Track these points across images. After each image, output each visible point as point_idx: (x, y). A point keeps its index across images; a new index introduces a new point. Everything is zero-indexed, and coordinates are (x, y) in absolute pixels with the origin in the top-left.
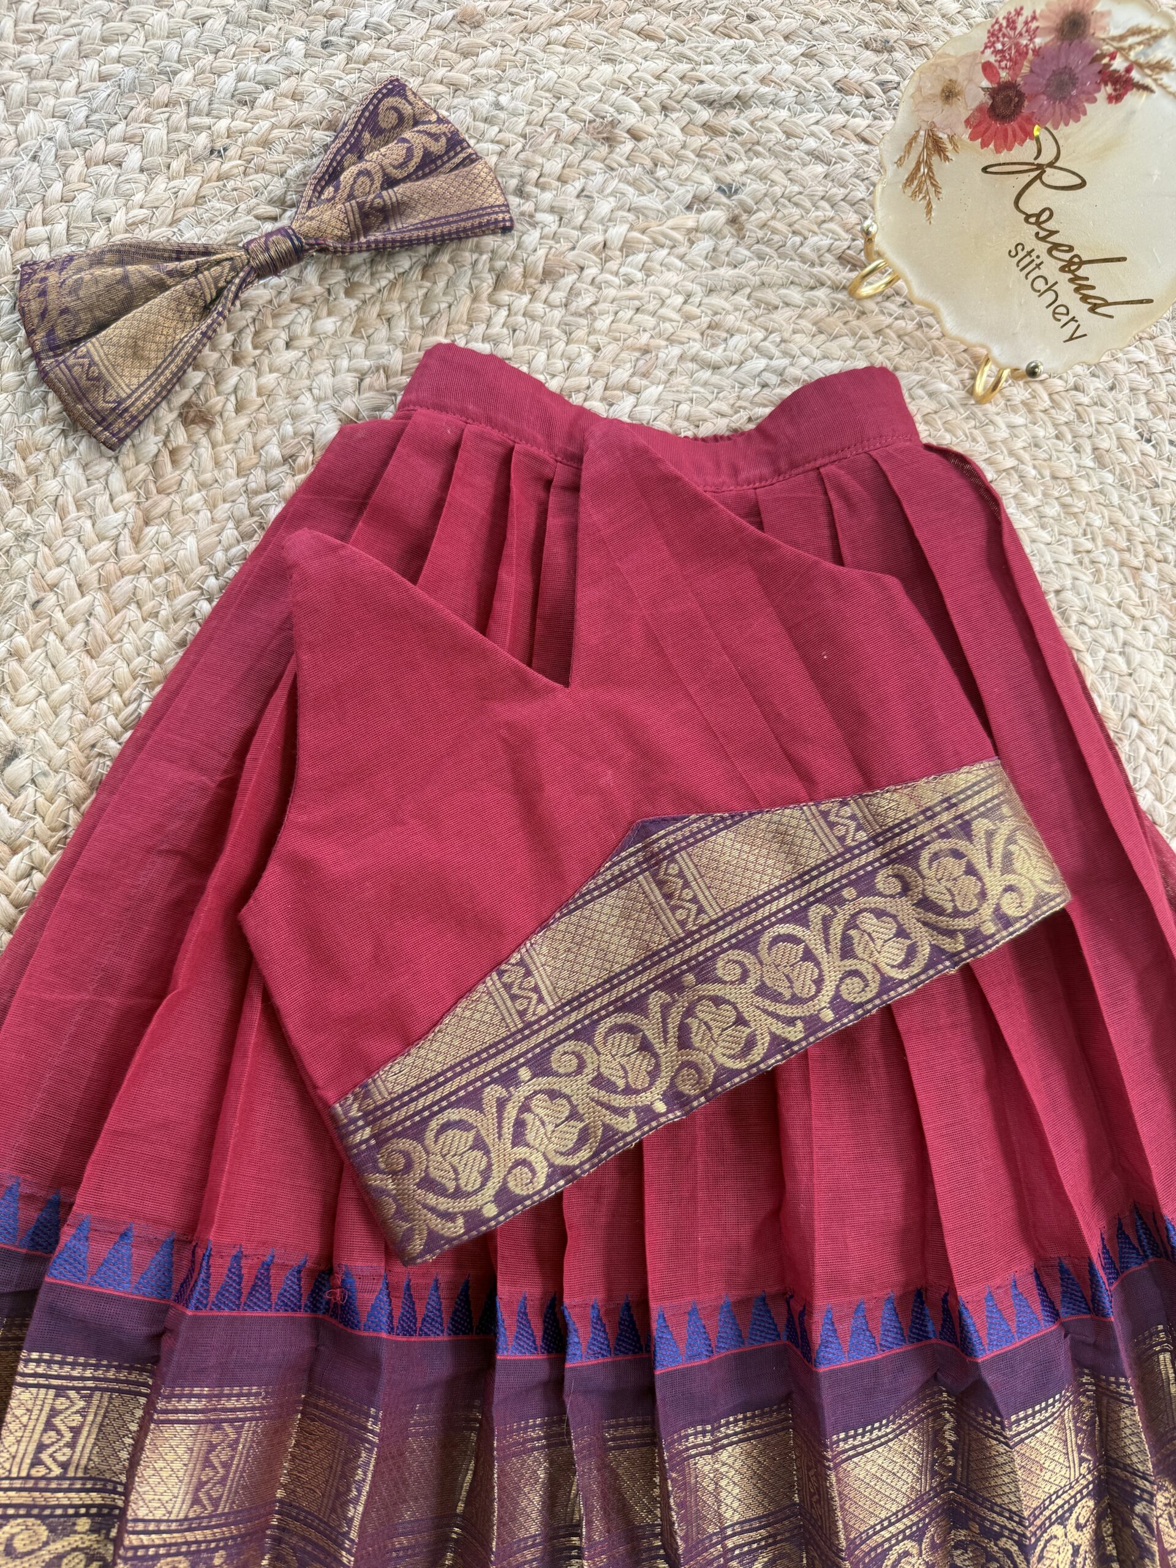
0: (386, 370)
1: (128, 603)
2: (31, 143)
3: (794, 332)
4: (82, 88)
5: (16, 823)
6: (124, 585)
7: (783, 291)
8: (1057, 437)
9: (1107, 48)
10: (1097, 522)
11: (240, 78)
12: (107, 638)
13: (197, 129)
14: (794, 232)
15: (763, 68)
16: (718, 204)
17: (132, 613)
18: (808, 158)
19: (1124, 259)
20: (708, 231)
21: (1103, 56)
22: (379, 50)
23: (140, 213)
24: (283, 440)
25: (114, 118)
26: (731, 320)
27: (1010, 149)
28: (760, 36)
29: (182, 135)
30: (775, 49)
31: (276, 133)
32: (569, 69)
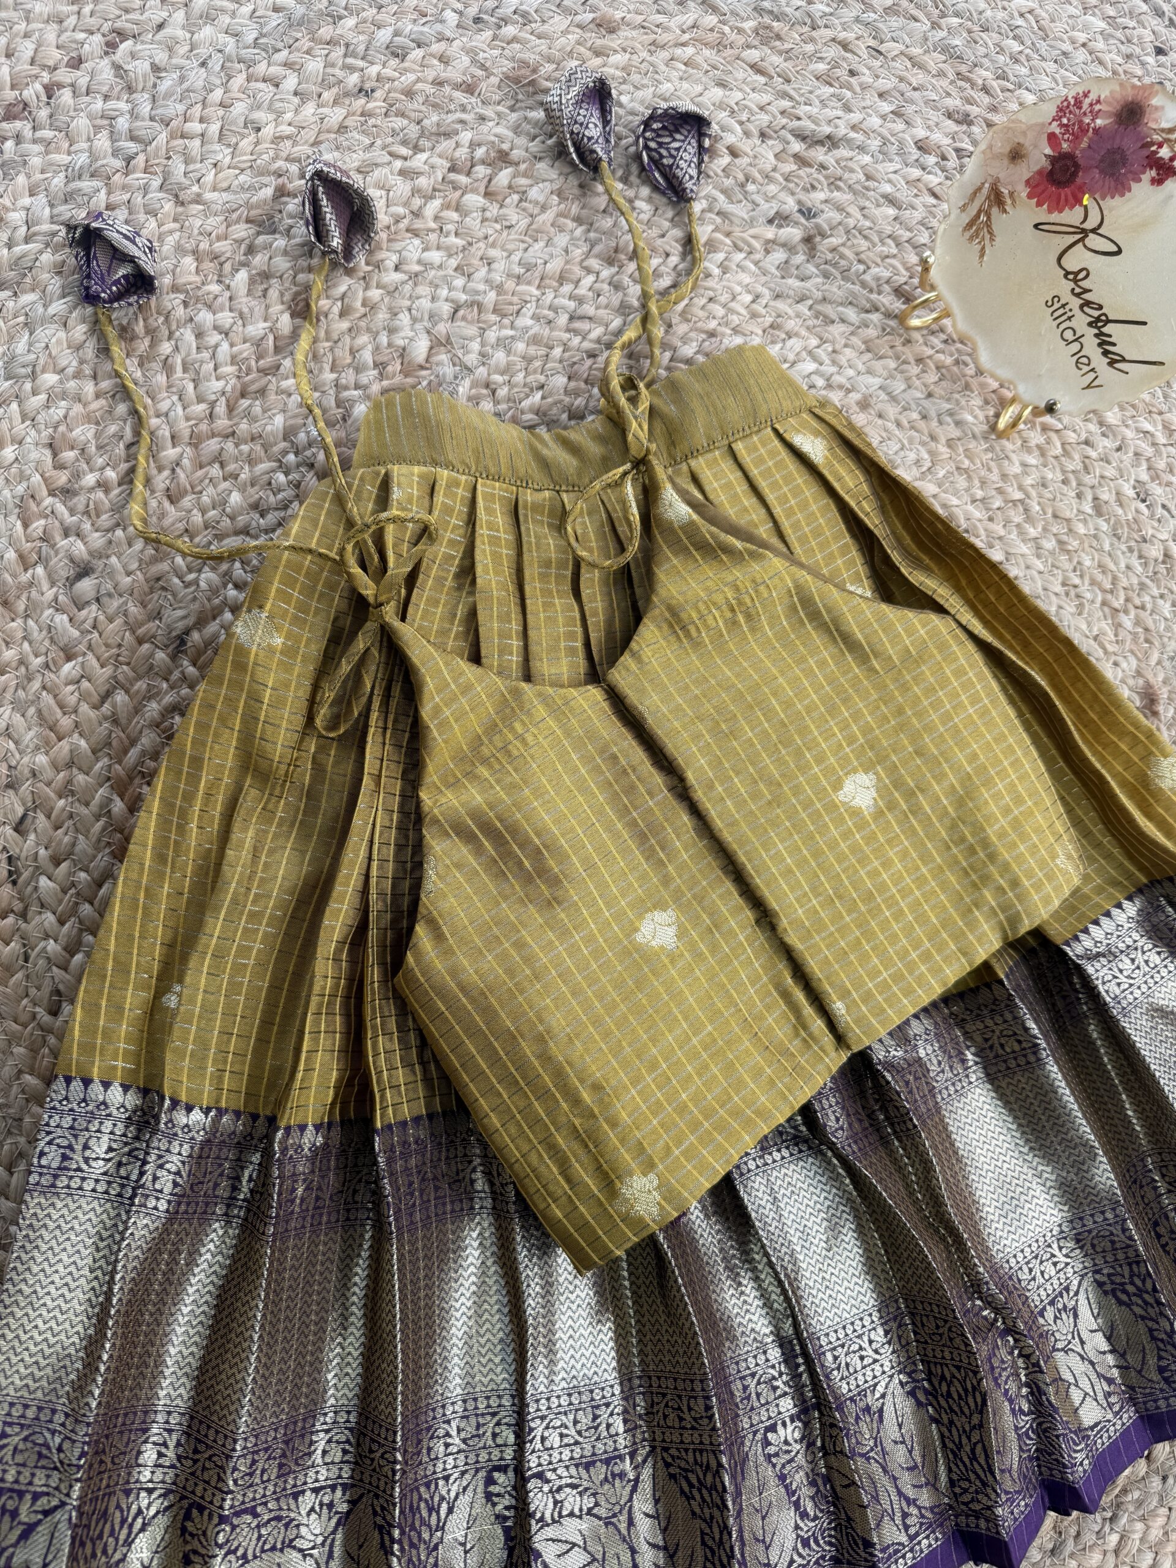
0: (480, 305)
1: (213, 461)
2: (203, 51)
3: (846, 346)
4: (257, 14)
5: (76, 633)
6: (212, 445)
7: (840, 309)
8: (1064, 482)
9: (1157, 138)
10: (1087, 563)
11: (396, 34)
12: (188, 487)
13: (351, 69)
14: (860, 261)
15: (856, 117)
16: (796, 223)
17: (215, 471)
18: (882, 200)
19: (1145, 323)
20: (784, 245)
21: (1152, 144)
22: (523, 35)
23: (289, 130)
24: (377, 349)
25: (280, 45)
26: (791, 324)
27: (1061, 211)
28: (858, 89)
29: (337, 71)
30: (868, 103)
31: (419, 86)
32: (685, 85)
